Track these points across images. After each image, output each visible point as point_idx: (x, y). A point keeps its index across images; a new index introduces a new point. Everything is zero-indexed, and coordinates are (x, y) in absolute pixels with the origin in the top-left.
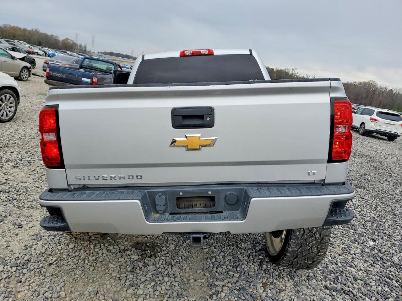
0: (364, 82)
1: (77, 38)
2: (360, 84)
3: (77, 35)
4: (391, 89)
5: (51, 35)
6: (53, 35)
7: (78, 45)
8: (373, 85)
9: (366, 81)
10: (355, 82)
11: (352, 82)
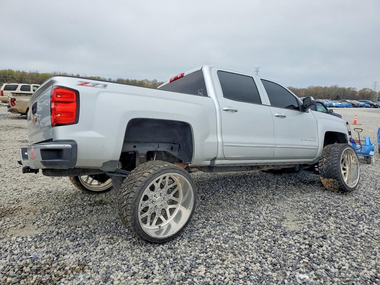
1: (375, 86)
3: (375, 83)
5: (349, 88)
6: (350, 88)
7: (376, 93)
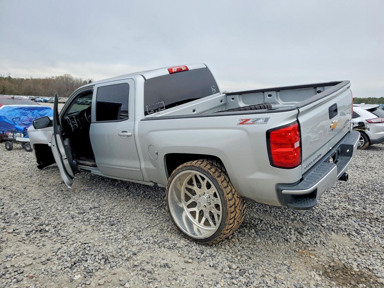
0: (61, 76)
2: (58, 78)
4: (85, 80)
8: (69, 78)
9: (62, 75)
10: (53, 77)
11: (51, 77)
